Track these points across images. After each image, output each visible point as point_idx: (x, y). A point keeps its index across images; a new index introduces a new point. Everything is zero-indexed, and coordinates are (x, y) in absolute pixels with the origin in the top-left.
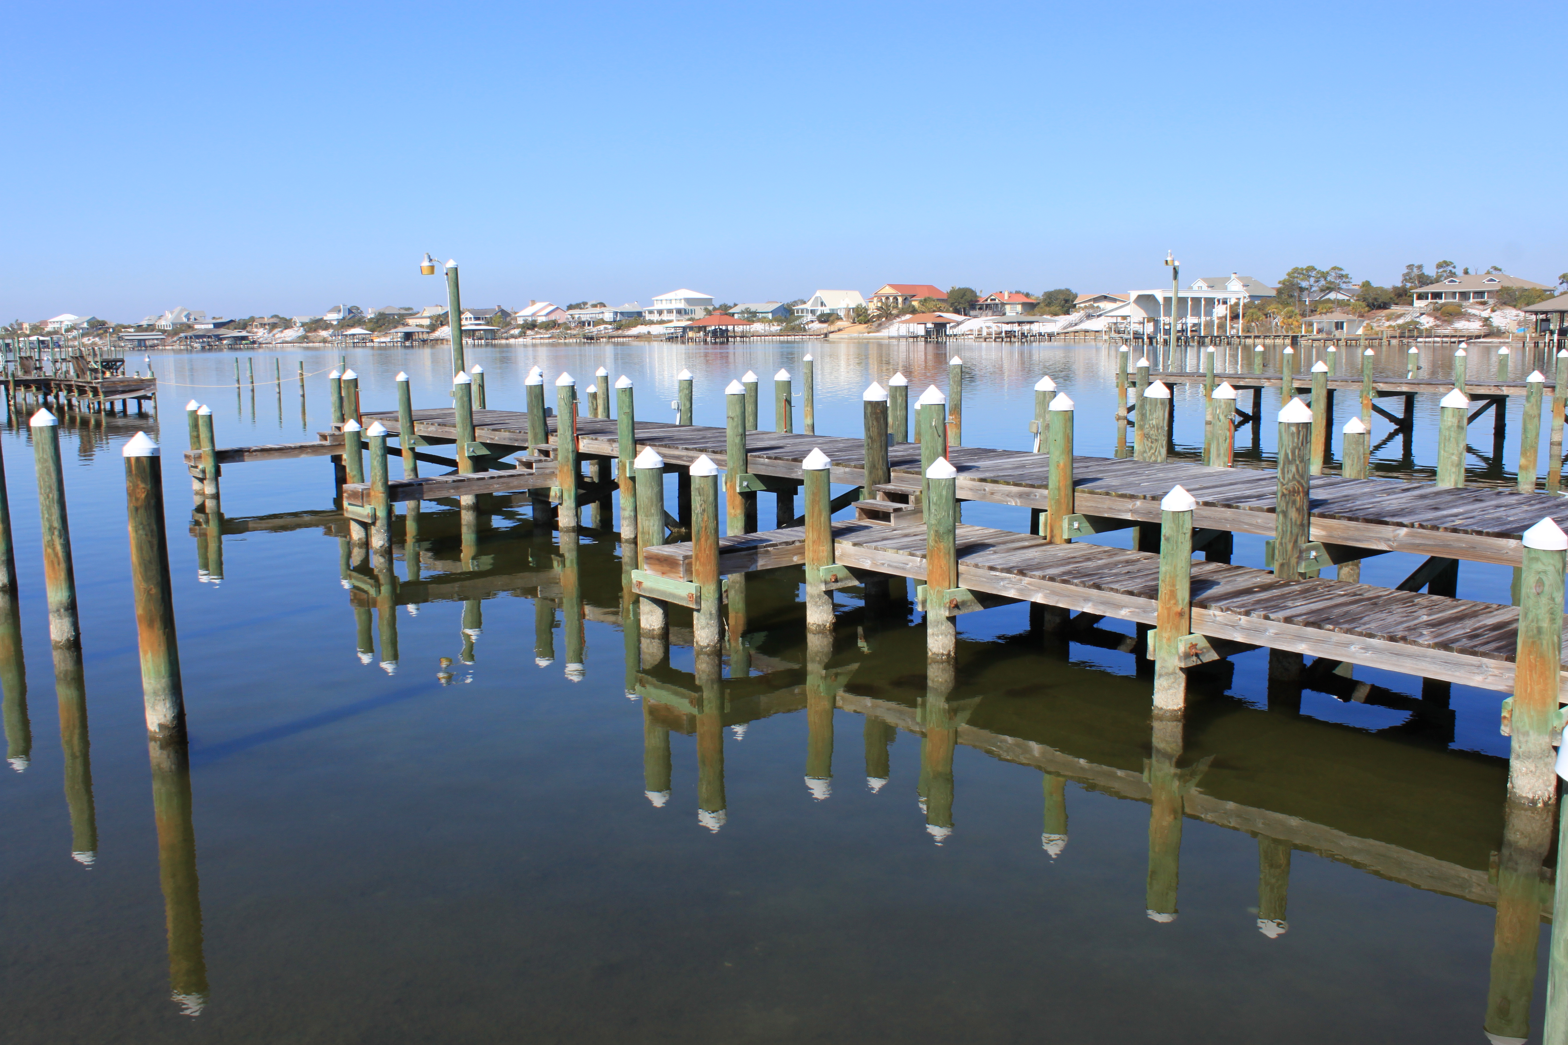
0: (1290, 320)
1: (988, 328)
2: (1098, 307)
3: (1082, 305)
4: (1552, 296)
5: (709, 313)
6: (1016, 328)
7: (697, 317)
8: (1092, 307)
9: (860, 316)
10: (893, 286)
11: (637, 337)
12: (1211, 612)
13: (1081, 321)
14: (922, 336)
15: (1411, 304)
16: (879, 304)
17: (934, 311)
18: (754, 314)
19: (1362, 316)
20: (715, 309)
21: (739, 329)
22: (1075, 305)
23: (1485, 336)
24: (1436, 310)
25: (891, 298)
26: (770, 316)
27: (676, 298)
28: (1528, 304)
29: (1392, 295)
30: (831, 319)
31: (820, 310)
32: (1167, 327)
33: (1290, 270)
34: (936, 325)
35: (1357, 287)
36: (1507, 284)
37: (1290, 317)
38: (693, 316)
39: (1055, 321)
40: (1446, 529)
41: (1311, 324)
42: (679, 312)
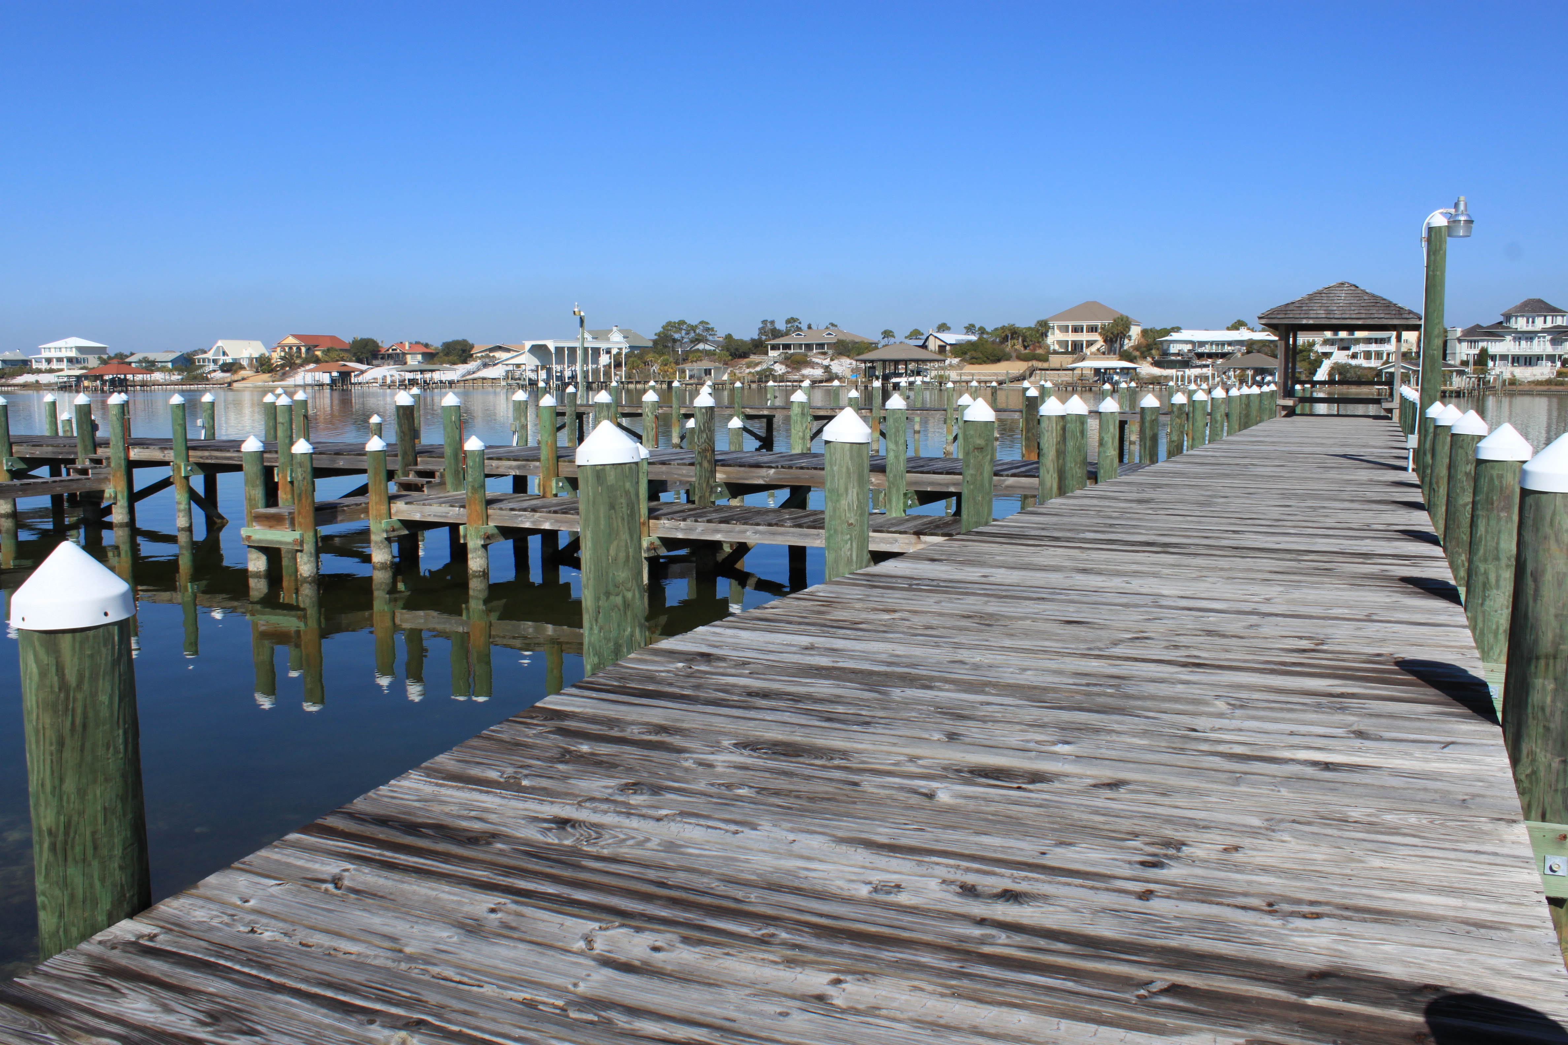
0: (666, 368)
1: (392, 376)
2: (494, 357)
3: (479, 355)
4: (876, 348)
5: (104, 362)
6: (419, 376)
7: (90, 366)
8: (488, 356)
9: (263, 365)
10: (296, 336)
11: (25, 386)
12: (662, 522)
13: (478, 370)
14: (328, 385)
15: (767, 353)
16: (283, 354)
17: (337, 361)
18: (153, 363)
19: (727, 364)
20: (110, 358)
21: (139, 377)
22: (472, 355)
23: (827, 381)
24: (787, 358)
25: (295, 348)
26: (170, 365)
27: (68, 346)
28: (859, 354)
29: (751, 346)
30: (234, 368)
31: (222, 359)
32: (559, 374)
33: (664, 324)
34: (340, 373)
35: (721, 339)
36: (842, 337)
37: (666, 365)
38: (86, 365)
39: (455, 370)
40: (797, 468)
41: (683, 371)
42: (70, 360)
